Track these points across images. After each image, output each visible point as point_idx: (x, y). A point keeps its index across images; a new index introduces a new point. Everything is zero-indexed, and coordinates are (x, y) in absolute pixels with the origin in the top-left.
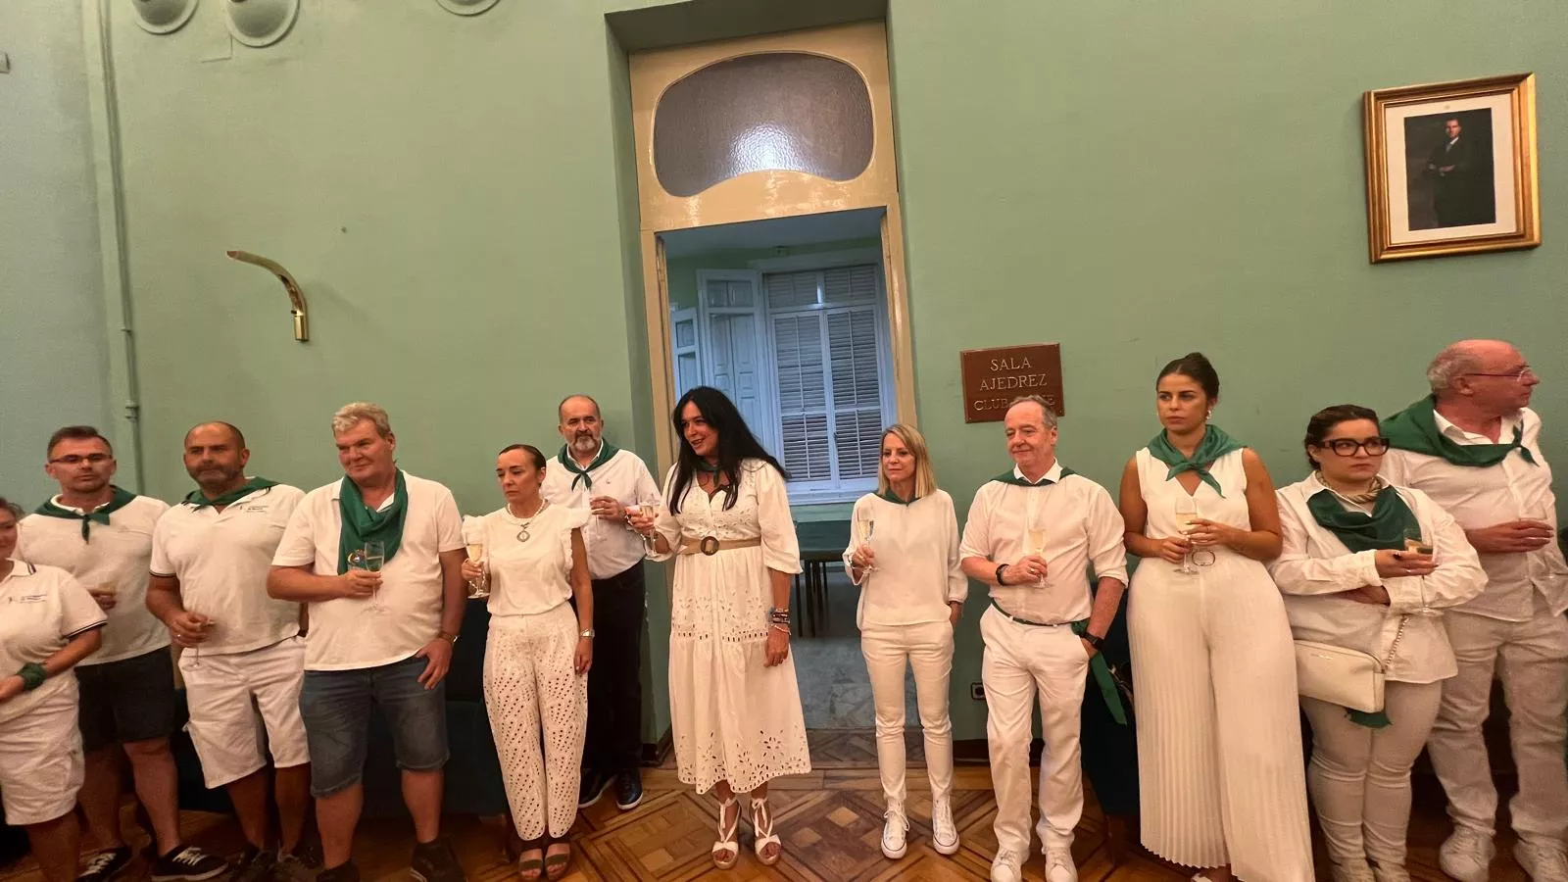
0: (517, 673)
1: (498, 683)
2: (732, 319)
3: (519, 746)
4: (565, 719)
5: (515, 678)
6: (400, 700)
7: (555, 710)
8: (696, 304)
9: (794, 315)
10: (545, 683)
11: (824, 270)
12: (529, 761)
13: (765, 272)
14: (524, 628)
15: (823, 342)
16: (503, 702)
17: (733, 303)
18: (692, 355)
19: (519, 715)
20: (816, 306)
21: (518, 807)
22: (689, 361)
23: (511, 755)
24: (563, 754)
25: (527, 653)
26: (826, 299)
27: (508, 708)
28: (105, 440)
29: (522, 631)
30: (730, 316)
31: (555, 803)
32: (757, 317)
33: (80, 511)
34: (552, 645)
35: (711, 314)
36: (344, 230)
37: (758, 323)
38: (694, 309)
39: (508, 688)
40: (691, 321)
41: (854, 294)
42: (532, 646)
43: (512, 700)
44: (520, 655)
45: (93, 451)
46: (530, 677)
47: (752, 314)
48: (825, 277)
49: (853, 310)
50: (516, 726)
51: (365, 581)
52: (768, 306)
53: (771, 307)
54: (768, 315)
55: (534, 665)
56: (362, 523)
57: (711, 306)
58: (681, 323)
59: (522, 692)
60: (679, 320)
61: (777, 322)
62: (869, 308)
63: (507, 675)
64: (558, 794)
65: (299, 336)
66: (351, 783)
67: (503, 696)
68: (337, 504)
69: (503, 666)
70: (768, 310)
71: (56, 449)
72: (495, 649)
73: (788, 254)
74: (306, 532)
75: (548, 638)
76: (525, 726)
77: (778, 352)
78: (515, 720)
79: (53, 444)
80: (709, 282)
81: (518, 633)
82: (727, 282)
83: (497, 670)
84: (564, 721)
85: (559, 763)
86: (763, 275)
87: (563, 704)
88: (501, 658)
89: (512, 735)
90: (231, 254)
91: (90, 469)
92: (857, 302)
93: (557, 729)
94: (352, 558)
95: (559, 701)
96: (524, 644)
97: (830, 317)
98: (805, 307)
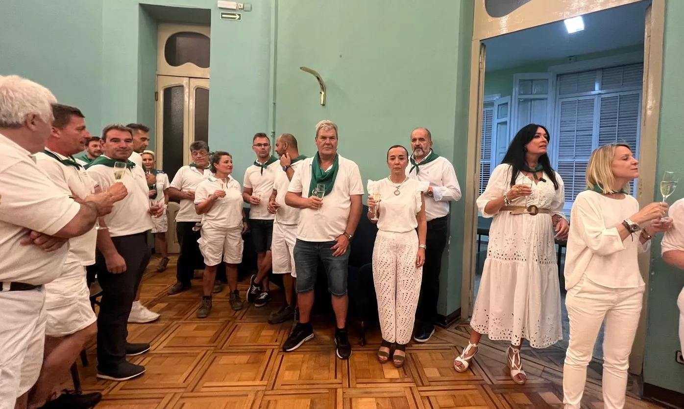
0: (389, 260)
1: (380, 264)
2: (533, 102)
3: (387, 296)
4: (410, 288)
5: (388, 263)
6: (331, 260)
7: (405, 282)
8: (511, 95)
9: (576, 99)
10: (402, 268)
11: (603, 69)
12: (390, 304)
13: (559, 73)
14: (395, 238)
15: (595, 116)
16: (381, 273)
17: (534, 92)
18: (505, 123)
19: (389, 281)
20: (593, 93)
21: (384, 325)
22: (503, 126)
23: (383, 299)
24: (407, 304)
25: (394, 251)
26: (601, 89)
27: (384, 277)
28: (268, 139)
29: (394, 240)
30: (531, 100)
31: (401, 327)
32: (549, 101)
33: (261, 164)
34: (407, 249)
35: (520, 99)
36: (341, 56)
37: (550, 103)
38: (510, 96)
39: (384, 267)
40: (507, 104)
41: (624, 83)
42: (398, 248)
43: (386, 273)
44: (391, 251)
45: (265, 142)
46: (394, 264)
47: (547, 99)
48: (603, 74)
49: (622, 94)
50: (386, 286)
51: (316, 201)
52: (558, 93)
53: (560, 94)
54: (557, 99)
55: (397, 258)
56: (318, 176)
57: (520, 94)
58: (501, 105)
59: (390, 270)
60: (500, 103)
61: (563, 103)
62: (634, 92)
63: (385, 260)
64: (402, 324)
65: (322, 103)
66: (310, 290)
67: (382, 270)
68: (311, 166)
69: (383, 255)
70: (558, 96)
71: (255, 141)
72: (380, 247)
73: (576, 61)
74: (299, 178)
75: (405, 245)
76: (390, 287)
77: (561, 122)
78: (387, 283)
79: (255, 139)
80: (521, 81)
81: (391, 241)
82: (532, 80)
83: (380, 257)
84: (409, 289)
85: (404, 309)
86: (558, 76)
87: (409, 281)
88: (383, 251)
89: (385, 290)
90: (301, 68)
91: (264, 149)
92: (624, 89)
93: (404, 291)
94: (314, 192)
95: (407, 278)
96: (394, 247)
97: (603, 99)
98: (584, 94)
